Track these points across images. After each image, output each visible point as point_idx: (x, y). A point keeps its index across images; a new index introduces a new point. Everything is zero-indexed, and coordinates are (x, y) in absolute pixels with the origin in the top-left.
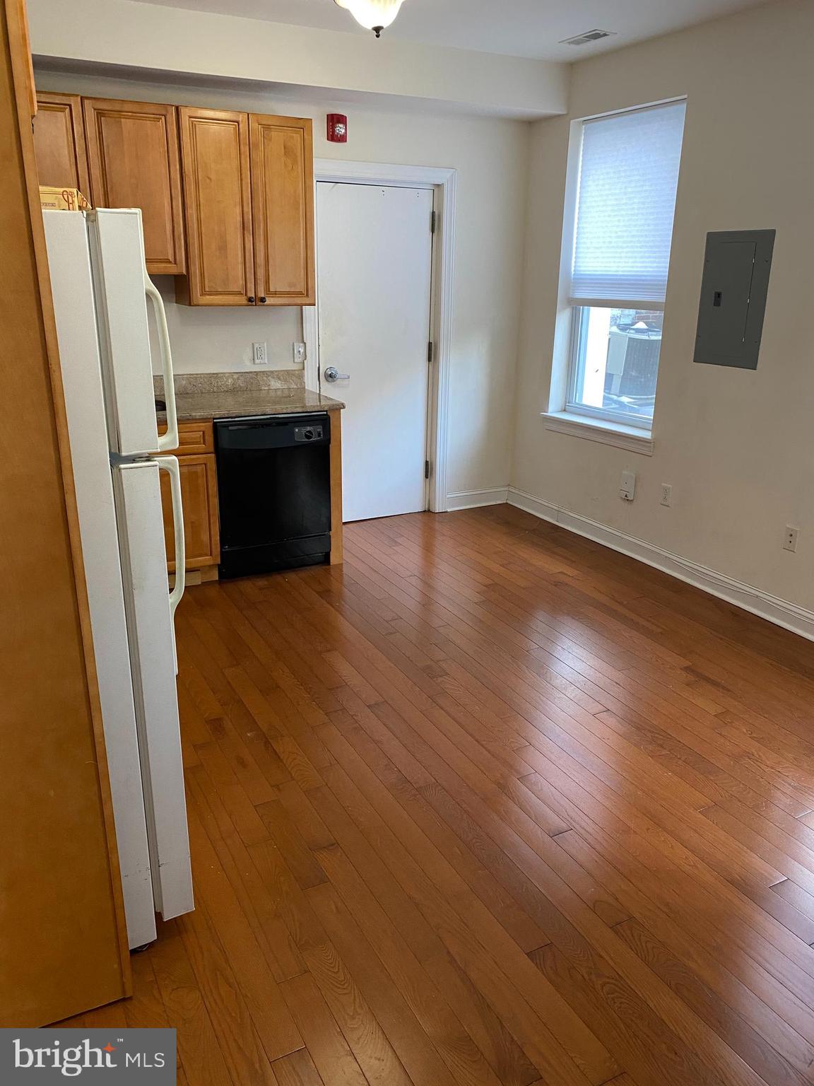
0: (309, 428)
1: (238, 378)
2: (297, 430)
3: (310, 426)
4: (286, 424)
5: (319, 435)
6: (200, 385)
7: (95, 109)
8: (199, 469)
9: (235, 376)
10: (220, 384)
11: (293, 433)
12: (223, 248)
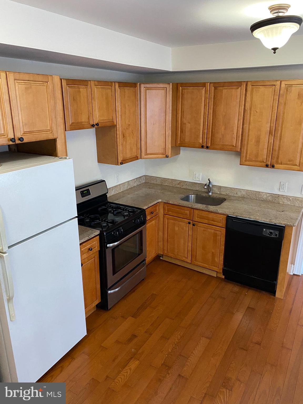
0: (271, 231)
1: (269, 196)
2: (264, 230)
3: (272, 230)
4: (259, 225)
5: (276, 235)
6: (251, 195)
7: (214, 87)
8: (218, 232)
9: (268, 195)
10: (260, 197)
11: (263, 230)
12: (258, 141)
